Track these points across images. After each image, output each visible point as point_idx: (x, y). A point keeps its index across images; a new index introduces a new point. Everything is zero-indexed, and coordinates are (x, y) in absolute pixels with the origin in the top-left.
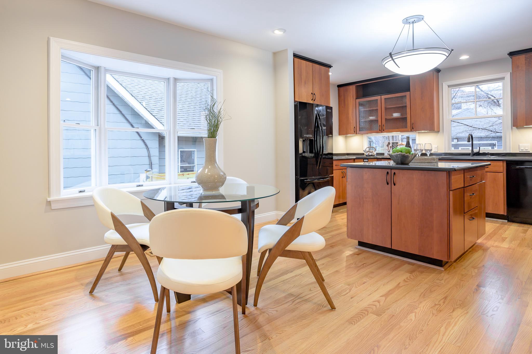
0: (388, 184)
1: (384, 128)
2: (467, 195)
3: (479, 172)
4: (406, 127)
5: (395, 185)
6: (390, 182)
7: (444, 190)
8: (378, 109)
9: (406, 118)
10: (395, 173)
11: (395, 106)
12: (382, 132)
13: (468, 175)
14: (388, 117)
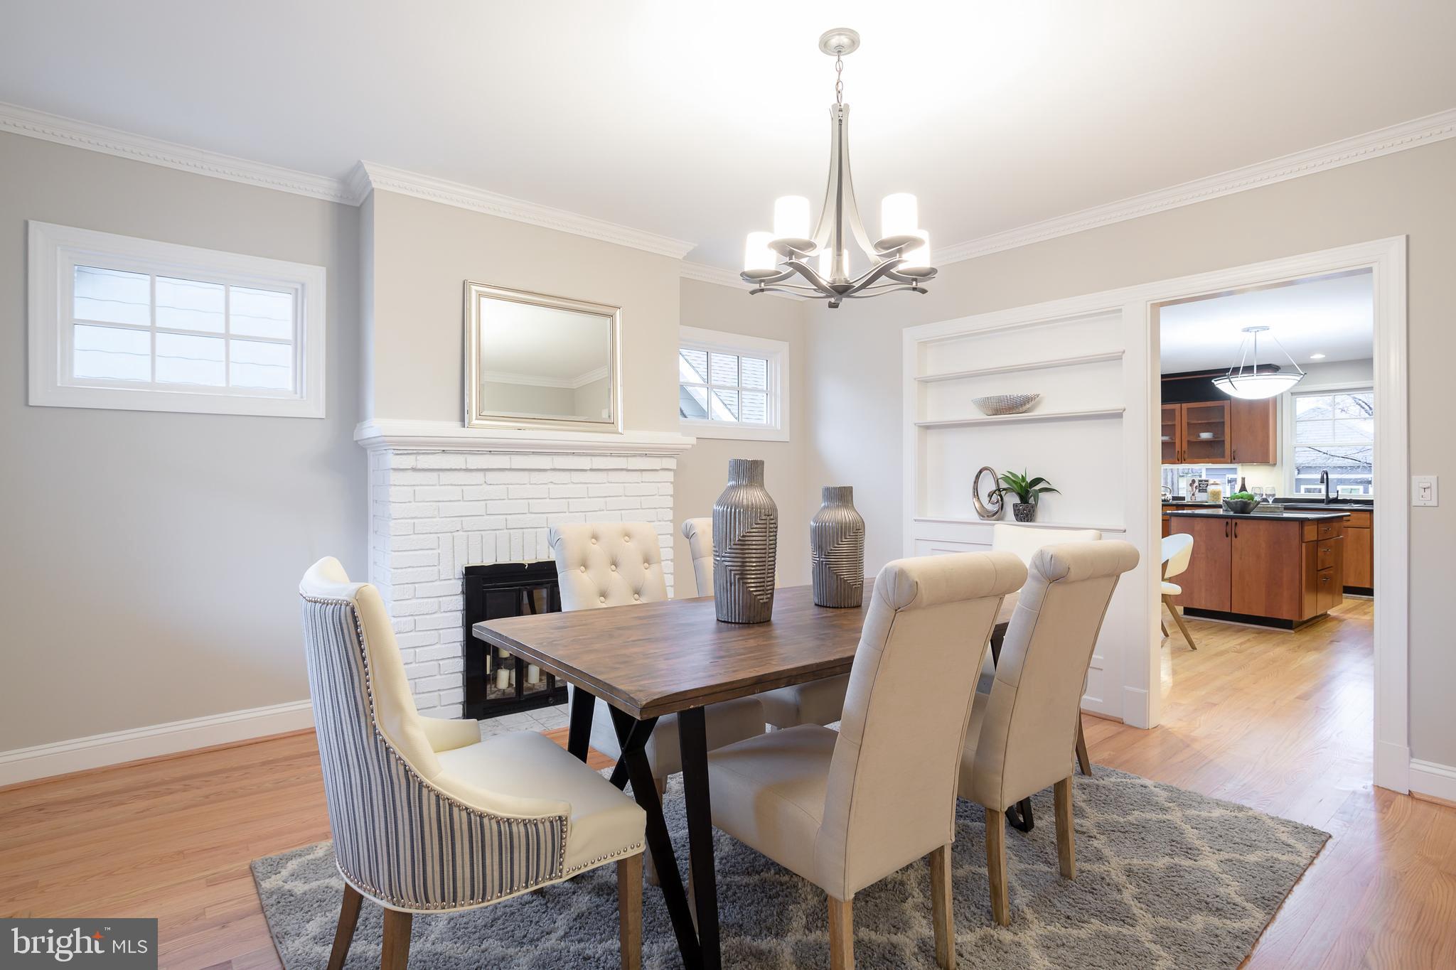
0: (1227, 536)
1: (1186, 456)
2: (1321, 551)
3: (1336, 525)
4: (1223, 456)
5: (1236, 537)
6: (1230, 533)
7: (1296, 542)
8: (1174, 425)
9: (1224, 441)
10: (1236, 524)
11: (1206, 421)
12: (1181, 463)
13: (1323, 528)
14: (1193, 439)
